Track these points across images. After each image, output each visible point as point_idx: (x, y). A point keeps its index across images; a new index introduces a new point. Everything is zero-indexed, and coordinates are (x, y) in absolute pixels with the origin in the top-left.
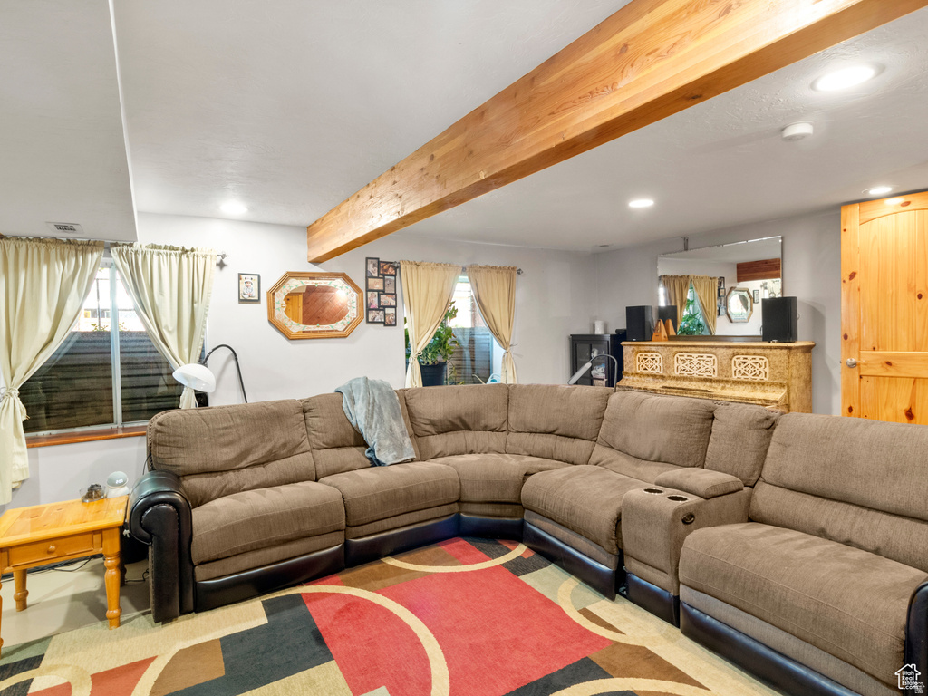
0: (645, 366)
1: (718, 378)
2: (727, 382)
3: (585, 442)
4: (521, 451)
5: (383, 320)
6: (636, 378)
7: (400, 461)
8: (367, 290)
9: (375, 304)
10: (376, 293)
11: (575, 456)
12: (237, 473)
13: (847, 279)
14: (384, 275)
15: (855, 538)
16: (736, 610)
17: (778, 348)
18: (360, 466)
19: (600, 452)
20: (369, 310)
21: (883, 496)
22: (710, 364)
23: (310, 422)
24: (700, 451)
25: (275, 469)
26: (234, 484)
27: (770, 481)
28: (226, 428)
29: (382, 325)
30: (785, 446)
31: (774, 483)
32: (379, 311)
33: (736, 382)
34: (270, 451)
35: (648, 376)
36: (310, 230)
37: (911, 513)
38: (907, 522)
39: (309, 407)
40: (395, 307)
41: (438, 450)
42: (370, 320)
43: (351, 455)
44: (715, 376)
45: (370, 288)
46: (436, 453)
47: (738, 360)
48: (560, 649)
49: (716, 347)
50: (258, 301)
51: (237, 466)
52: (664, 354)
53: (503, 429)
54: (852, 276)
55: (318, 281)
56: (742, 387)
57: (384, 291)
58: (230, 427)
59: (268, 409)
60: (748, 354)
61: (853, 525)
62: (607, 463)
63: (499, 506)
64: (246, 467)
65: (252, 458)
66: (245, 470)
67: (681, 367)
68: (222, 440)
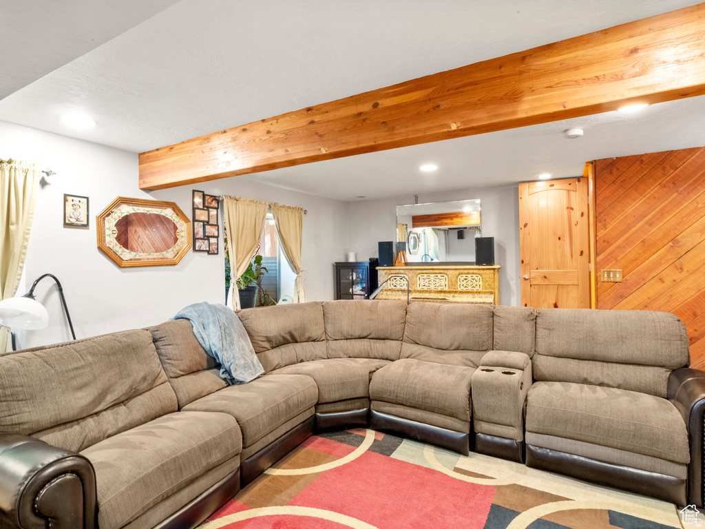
0: (395, 284)
1: (449, 290)
2: (456, 292)
3: (394, 342)
4: (342, 355)
5: (208, 249)
6: (389, 293)
7: (255, 377)
8: (194, 220)
9: (201, 234)
10: (202, 223)
11: (389, 353)
12: (96, 418)
13: (523, 227)
14: (208, 208)
15: (606, 381)
16: (573, 441)
17: (486, 269)
18: (217, 388)
19: (408, 348)
20: (195, 239)
21: (616, 353)
22: (443, 281)
23: (163, 351)
24: (489, 339)
25: (139, 406)
26: (96, 431)
27: (544, 353)
28: (77, 369)
29: (206, 254)
30: (550, 329)
31: (546, 354)
32: (203, 241)
33: (461, 292)
34: (131, 387)
35: (398, 291)
36: (143, 157)
37: (634, 361)
38: (631, 366)
39: (160, 336)
40: (217, 237)
41: (275, 363)
42: (197, 249)
43: (209, 378)
44: (446, 289)
45: (197, 218)
46: (274, 366)
47: (462, 277)
48: (471, 504)
49: (447, 269)
50: (86, 226)
51: (96, 410)
52: (410, 275)
53: (323, 339)
54: (525, 225)
55: (150, 209)
56: (466, 295)
57: (208, 222)
58: (82, 367)
59: (120, 342)
60: (468, 273)
61: (602, 373)
62: (417, 356)
63: (349, 402)
64: (105, 410)
65: (110, 398)
66: (104, 413)
67: (422, 284)
68: (75, 383)
